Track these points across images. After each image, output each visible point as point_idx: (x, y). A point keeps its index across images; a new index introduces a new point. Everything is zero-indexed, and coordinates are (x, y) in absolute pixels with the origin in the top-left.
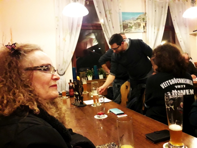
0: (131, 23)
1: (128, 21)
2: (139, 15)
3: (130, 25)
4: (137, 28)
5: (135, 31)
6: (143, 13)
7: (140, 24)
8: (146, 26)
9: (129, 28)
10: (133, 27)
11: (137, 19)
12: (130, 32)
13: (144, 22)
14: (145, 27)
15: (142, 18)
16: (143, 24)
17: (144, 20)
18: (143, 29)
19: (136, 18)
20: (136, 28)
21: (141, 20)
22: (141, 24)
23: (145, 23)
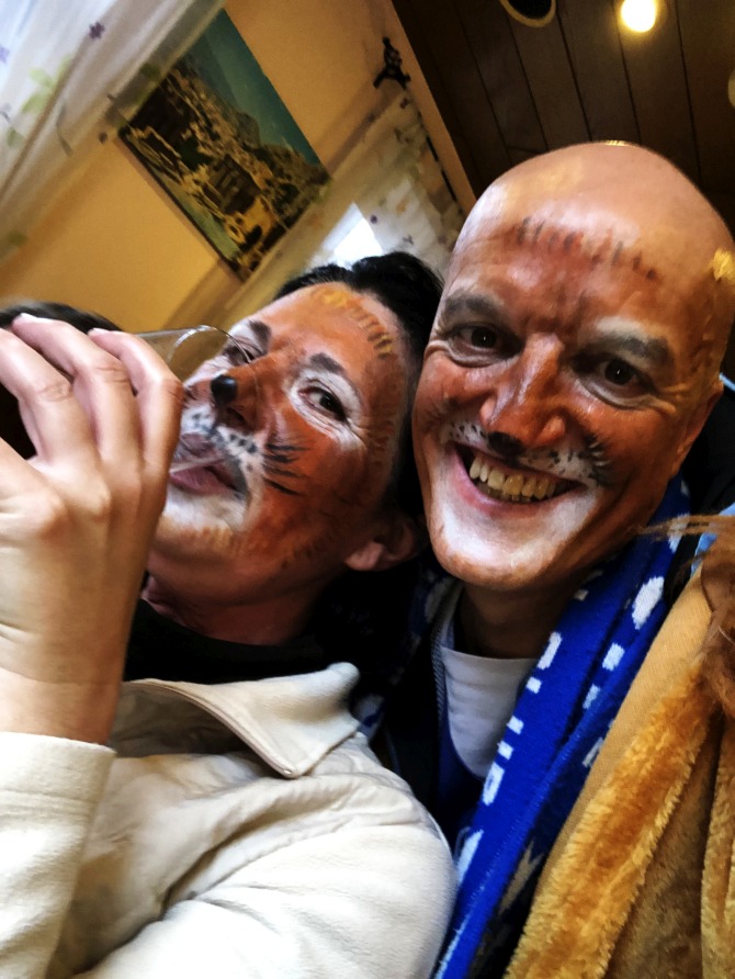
2: (290, 148)
3: (200, 135)
7: (250, 192)
10: (203, 169)
11: (262, 154)
13: (281, 211)
14: (260, 244)
15: (287, 181)
17: (286, 200)
18: (244, 242)
20: (212, 196)
22: (258, 204)
23: (278, 219)
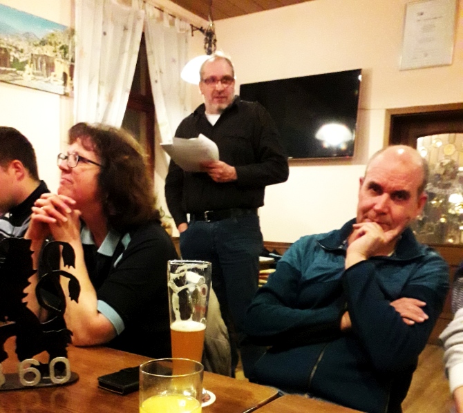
0: (22, 51)
1: (11, 41)
2: (52, 31)
3: (17, 55)
4: (42, 75)
5: (35, 84)
6: (64, 27)
7: (51, 61)
8: (72, 75)
9: (12, 67)
10: (27, 67)
12: (16, 82)
13: (67, 59)
14: (69, 78)
15: (60, 45)
16: (61, 67)
17: (65, 53)
18: (63, 82)
19: (41, 38)
20: (38, 75)
21: (55, 52)
22: (56, 63)
23: (69, 63)
